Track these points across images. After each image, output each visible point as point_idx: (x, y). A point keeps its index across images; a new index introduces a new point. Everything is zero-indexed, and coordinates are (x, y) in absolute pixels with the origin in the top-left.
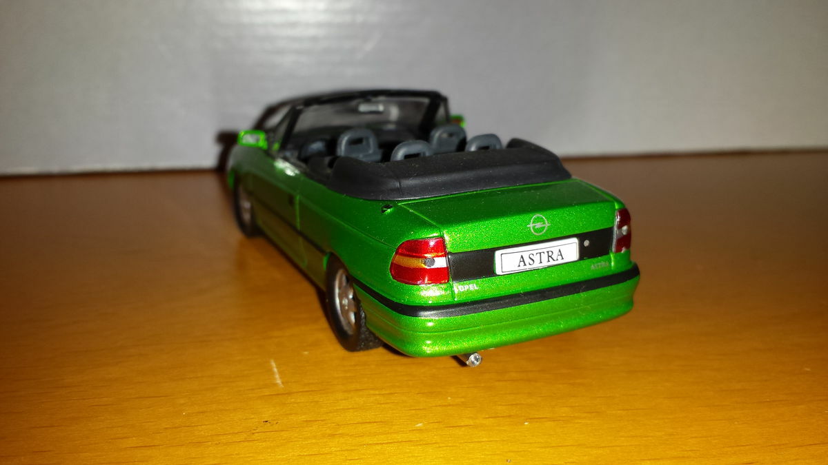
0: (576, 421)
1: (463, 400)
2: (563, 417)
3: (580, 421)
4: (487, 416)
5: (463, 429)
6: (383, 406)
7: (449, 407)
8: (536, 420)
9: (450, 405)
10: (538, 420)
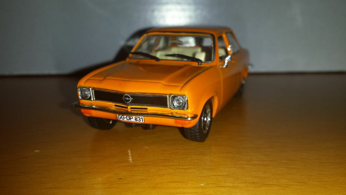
0: (291, 187)
1: (227, 173)
2: (284, 184)
3: (293, 187)
4: (240, 182)
5: (227, 188)
6: (183, 174)
7: (219, 177)
8: (268, 185)
9: (220, 176)
10: (269, 185)
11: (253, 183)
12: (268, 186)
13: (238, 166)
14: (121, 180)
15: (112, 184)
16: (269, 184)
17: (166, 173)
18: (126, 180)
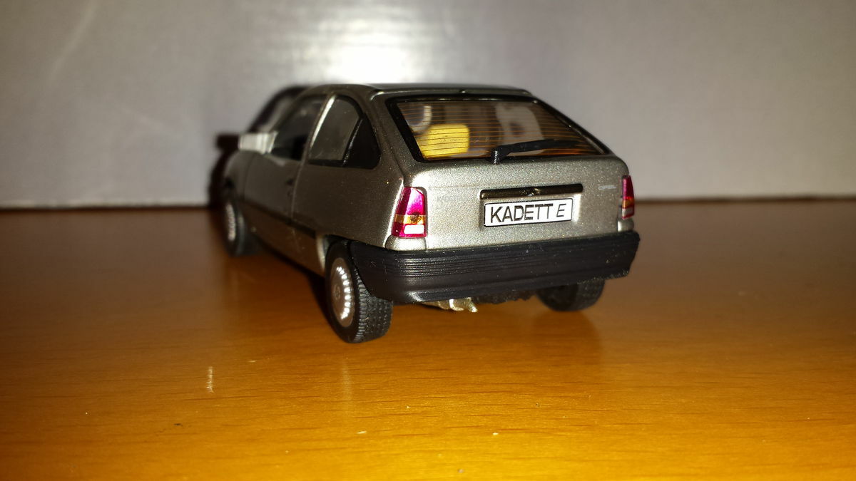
2: (544, 429)
6: (325, 413)
7: (404, 416)
9: (406, 414)
10: (511, 431)
11: (477, 427)
12: (509, 433)
13: (453, 395)
14: (180, 426)
15: (157, 435)
16: (510, 427)
17: (286, 412)
18: (190, 426)
